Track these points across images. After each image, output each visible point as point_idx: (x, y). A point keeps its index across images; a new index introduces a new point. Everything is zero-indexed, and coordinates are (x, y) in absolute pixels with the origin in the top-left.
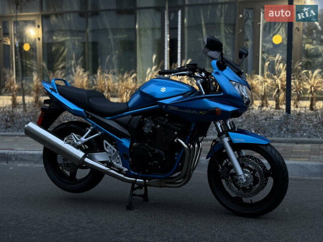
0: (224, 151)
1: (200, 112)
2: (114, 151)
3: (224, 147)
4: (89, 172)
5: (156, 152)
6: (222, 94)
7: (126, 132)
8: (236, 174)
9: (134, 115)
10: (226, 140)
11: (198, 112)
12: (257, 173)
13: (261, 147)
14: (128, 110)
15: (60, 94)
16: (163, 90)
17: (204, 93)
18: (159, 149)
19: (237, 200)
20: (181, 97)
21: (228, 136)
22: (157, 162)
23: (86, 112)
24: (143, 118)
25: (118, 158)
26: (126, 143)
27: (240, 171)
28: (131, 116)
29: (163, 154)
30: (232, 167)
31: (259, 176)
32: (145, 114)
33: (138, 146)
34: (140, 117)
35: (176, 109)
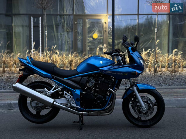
0: (134, 94)
1: (125, 74)
2: (71, 97)
3: (134, 92)
4: (50, 110)
5: (99, 96)
6: (136, 64)
7: (78, 86)
8: (141, 105)
9: (82, 76)
10: (135, 88)
11: (123, 74)
12: (151, 104)
13: (152, 91)
14: (78, 73)
15: (34, 65)
16: (101, 62)
17: (123, 64)
18: (100, 94)
19: (139, 119)
20: (111, 66)
21: (136, 86)
22: (99, 102)
23: (52, 75)
24: (89, 78)
25: (73, 101)
26: (78, 92)
27: (143, 104)
28: (80, 77)
29: (102, 97)
30: (139, 102)
31: (152, 106)
32: (90, 76)
33: (86, 93)
34: (87, 77)
35: (111, 73)
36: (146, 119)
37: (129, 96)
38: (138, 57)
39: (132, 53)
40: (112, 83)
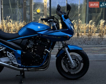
0: (66, 53)
1: (58, 37)
2: (13, 56)
3: (65, 52)
5: (37, 56)
6: (67, 29)
7: (19, 47)
8: (71, 63)
9: (23, 39)
10: (66, 49)
12: (78, 62)
14: (19, 36)
16: (39, 27)
17: (57, 29)
18: (38, 54)
19: (69, 73)
20: (47, 31)
21: (67, 47)
22: (37, 60)
24: (28, 40)
25: (15, 60)
26: (19, 52)
27: (72, 61)
28: (21, 40)
29: (40, 56)
30: (69, 60)
32: (29, 39)
33: (26, 53)
34: (27, 40)
35: (47, 36)
36: (74, 73)
37: (61, 55)
38: (70, 24)
39: (65, 20)
40: (47, 45)
